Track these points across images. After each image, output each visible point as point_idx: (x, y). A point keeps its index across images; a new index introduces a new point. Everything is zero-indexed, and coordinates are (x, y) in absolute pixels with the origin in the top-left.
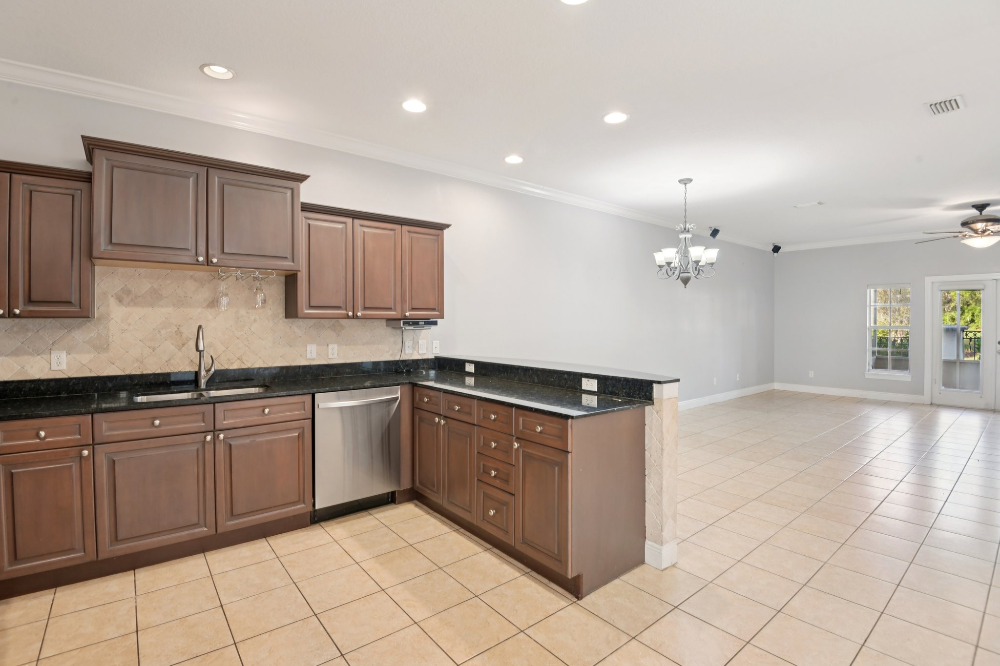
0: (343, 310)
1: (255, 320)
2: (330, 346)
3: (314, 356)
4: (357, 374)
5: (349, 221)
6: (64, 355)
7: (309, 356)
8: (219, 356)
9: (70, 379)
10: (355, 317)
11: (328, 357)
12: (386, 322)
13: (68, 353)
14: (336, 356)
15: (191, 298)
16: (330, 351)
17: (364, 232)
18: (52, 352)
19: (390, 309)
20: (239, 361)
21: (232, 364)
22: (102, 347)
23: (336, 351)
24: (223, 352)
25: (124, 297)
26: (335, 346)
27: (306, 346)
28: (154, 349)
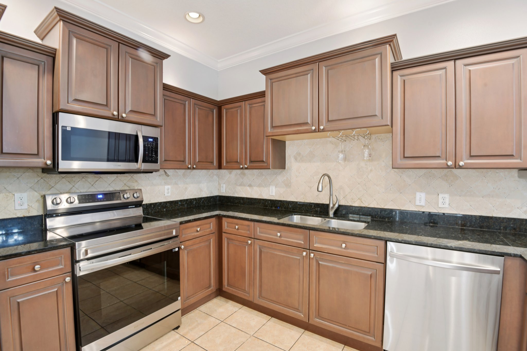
0: (443, 160)
1: (371, 170)
2: (441, 196)
3: (423, 203)
4: (473, 227)
5: (450, 64)
6: (274, 188)
7: (418, 203)
8: (346, 195)
9: (276, 200)
10: (457, 167)
11: (438, 205)
12: (518, 173)
13: (276, 187)
14: (447, 205)
15: (330, 155)
16: (441, 201)
17: (470, 70)
18: (270, 186)
19: (511, 156)
20: (359, 201)
21: (354, 202)
22: (288, 185)
23: (447, 201)
24: (349, 193)
25: (299, 157)
26: (447, 196)
27: (415, 194)
28: (311, 188)
